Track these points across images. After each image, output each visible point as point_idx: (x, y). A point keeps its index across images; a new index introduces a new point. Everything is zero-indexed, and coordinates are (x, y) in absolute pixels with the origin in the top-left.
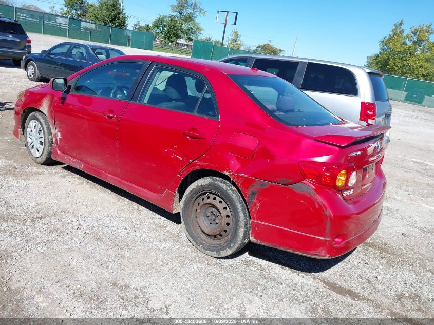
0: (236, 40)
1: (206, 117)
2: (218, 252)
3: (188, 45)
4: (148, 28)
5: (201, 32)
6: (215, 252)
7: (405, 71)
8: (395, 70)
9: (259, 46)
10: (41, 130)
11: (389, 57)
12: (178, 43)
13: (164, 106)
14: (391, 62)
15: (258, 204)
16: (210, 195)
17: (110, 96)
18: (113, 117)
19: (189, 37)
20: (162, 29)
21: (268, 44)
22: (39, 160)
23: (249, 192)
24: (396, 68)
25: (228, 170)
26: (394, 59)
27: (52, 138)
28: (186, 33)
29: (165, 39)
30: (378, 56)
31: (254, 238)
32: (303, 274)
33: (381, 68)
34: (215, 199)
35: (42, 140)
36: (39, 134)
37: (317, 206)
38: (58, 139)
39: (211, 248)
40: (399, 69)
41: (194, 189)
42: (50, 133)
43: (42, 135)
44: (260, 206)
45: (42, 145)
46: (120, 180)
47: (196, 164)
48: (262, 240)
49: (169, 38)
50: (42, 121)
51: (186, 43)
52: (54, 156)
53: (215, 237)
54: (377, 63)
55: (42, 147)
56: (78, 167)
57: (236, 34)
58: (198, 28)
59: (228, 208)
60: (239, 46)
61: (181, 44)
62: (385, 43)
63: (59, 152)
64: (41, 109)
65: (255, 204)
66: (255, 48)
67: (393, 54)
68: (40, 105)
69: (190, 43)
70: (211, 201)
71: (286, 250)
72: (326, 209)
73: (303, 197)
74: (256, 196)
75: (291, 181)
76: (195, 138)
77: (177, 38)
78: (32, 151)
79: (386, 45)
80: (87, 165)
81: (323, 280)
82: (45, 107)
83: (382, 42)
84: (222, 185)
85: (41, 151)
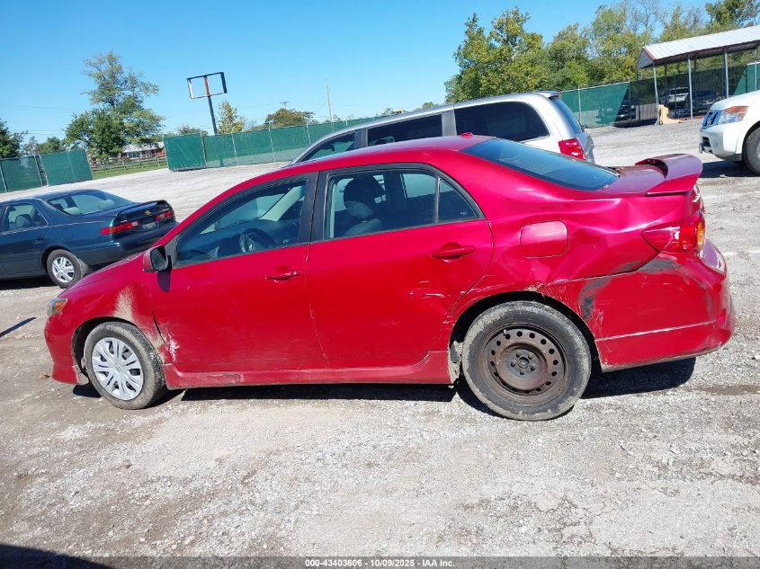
0: (231, 118)
1: (460, 221)
2: (555, 408)
3: (143, 152)
4: (55, 145)
5: (161, 123)
6: (549, 411)
7: (507, 88)
8: (493, 91)
9: (270, 117)
10: (127, 351)
11: (477, 75)
12: (125, 154)
13: (358, 231)
14: (483, 81)
15: (600, 314)
16: (510, 332)
17: (240, 251)
18: (292, 276)
19: (144, 137)
20: (87, 139)
21: (283, 110)
22: (136, 403)
23: (581, 302)
24: (494, 87)
25: (534, 283)
26: (486, 75)
27: (156, 355)
28: (133, 132)
29: (101, 153)
30: (460, 78)
31: (608, 364)
32: (670, 392)
33: (472, 94)
34: (520, 334)
35: (137, 365)
36: (125, 359)
37: (688, 282)
38: (173, 351)
39: (541, 409)
40: (498, 88)
41: (481, 332)
42: (149, 348)
43: (133, 357)
44: (605, 315)
45: (139, 374)
46: (330, 370)
47: (474, 294)
48: (621, 361)
49: (107, 151)
50: (128, 334)
51: (141, 150)
52: (172, 383)
53: (538, 390)
54: (463, 88)
55: (139, 378)
56: (233, 382)
57: (228, 108)
58: (152, 118)
59: (548, 340)
60: (239, 126)
61: (130, 153)
62: (462, 55)
63: (180, 374)
64: (117, 315)
65: (596, 315)
66: (264, 122)
67: (480, 67)
68: (114, 308)
69: (147, 148)
70: (514, 339)
71: (659, 361)
72: (701, 281)
73: (665, 277)
74: (594, 303)
75: (639, 262)
76: (456, 256)
77: (121, 146)
78: (116, 393)
79: (465, 58)
80: (250, 372)
81: (700, 388)
82: (124, 309)
83: (459, 54)
84: (529, 309)
85: (138, 387)
